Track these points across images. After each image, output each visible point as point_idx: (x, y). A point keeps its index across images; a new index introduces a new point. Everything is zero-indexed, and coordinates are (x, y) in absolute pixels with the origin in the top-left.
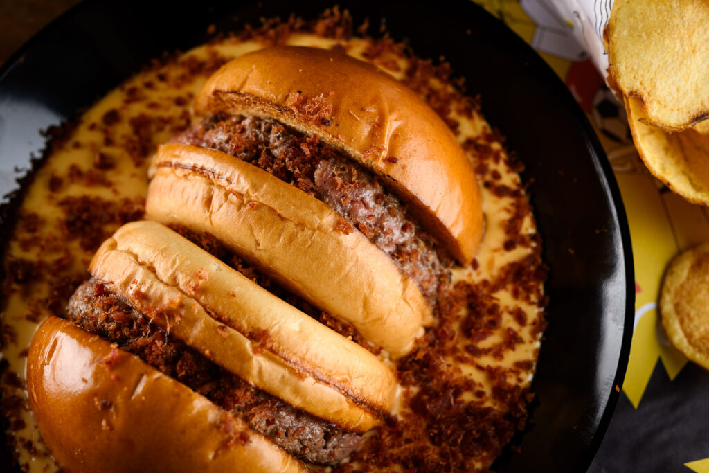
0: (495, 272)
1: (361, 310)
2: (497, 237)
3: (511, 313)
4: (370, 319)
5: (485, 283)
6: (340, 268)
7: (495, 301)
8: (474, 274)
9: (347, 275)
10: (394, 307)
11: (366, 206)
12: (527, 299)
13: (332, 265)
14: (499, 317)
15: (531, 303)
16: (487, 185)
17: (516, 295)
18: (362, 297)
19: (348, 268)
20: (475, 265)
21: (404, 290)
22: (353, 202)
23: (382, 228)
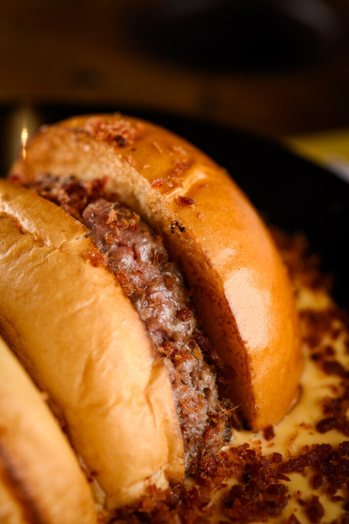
0: (295, 449)
1: (79, 379)
2: (310, 413)
3: (301, 502)
4: (88, 401)
5: (276, 457)
6: (68, 302)
7: (283, 482)
8: (264, 443)
9: (74, 315)
10: (126, 394)
11: (136, 257)
12: (330, 492)
13: (59, 295)
14: (283, 502)
15: (335, 499)
16: (315, 358)
17: (315, 483)
18: (86, 356)
19: (78, 306)
20: (269, 433)
21: (151, 382)
22: (120, 245)
23: (148, 293)
